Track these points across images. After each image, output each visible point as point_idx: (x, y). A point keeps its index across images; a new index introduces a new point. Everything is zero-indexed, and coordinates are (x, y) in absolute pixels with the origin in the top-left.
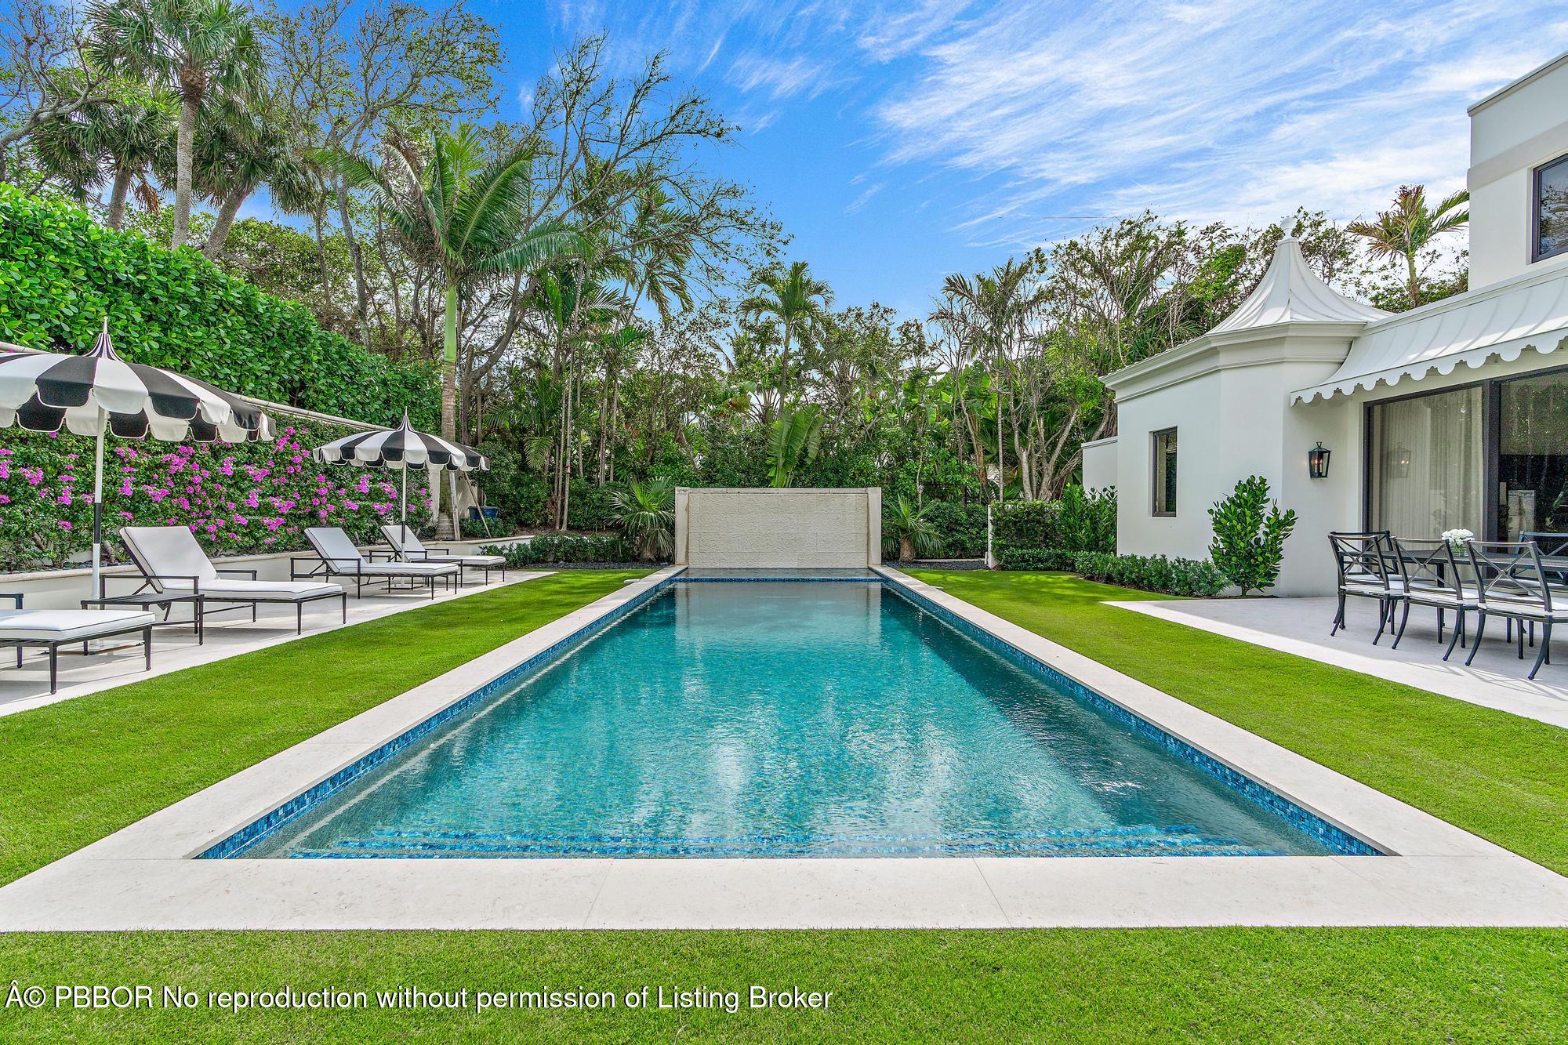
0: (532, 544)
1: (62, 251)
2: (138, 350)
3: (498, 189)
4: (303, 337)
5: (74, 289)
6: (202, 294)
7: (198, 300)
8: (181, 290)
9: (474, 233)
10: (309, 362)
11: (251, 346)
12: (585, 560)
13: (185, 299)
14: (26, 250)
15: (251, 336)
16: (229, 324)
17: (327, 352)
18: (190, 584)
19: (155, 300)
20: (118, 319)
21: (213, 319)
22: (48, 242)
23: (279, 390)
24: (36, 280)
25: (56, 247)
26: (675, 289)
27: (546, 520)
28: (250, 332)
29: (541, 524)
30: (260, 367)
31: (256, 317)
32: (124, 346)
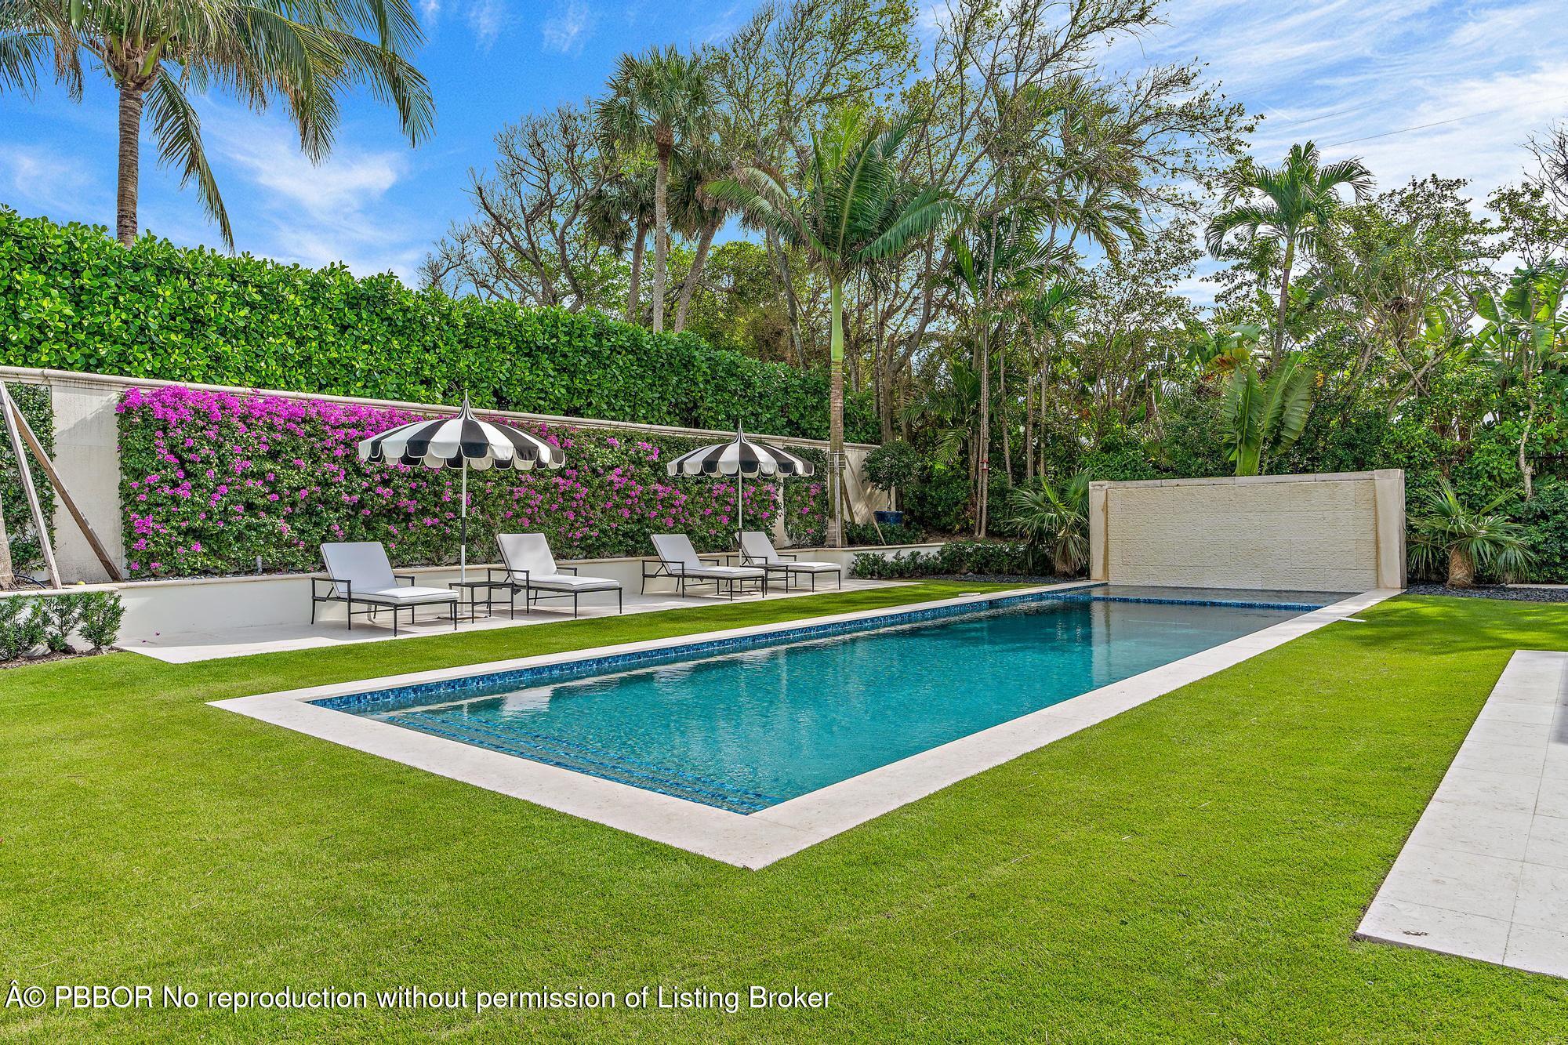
0: (941, 553)
1: (499, 334)
2: (552, 397)
3: (861, 175)
4: (689, 362)
5: (510, 360)
6: (599, 344)
7: (596, 349)
8: (581, 344)
9: (849, 226)
10: (696, 384)
11: (642, 378)
12: (999, 572)
13: (585, 350)
14: (477, 340)
15: (642, 370)
16: (621, 363)
17: (714, 371)
18: (523, 576)
19: (565, 356)
20: (538, 375)
21: (608, 362)
22: (491, 330)
23: (669, 413)
24: (483, 360)
25: (496, 333)
26: (1121, 224)
27: (968, 524)
28: (639, 366)
29: (961, 530)
30: (649, 395)
31: (645, 352)
32: (543, 395)
